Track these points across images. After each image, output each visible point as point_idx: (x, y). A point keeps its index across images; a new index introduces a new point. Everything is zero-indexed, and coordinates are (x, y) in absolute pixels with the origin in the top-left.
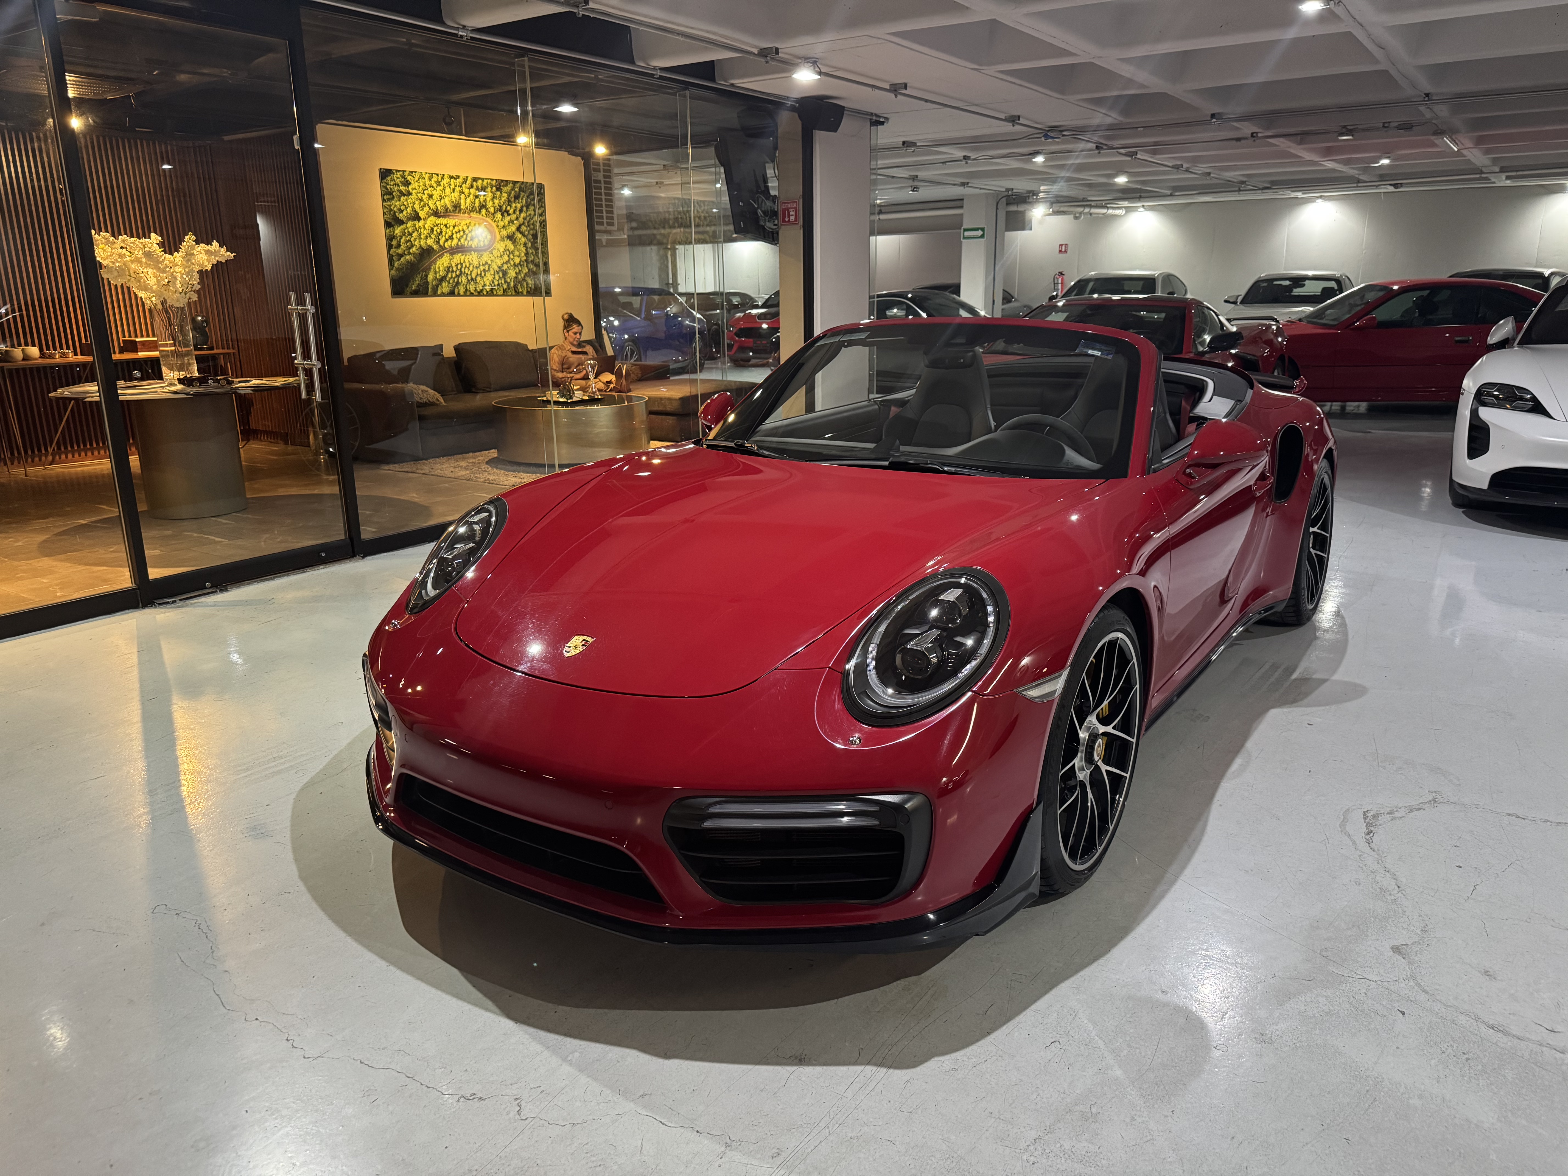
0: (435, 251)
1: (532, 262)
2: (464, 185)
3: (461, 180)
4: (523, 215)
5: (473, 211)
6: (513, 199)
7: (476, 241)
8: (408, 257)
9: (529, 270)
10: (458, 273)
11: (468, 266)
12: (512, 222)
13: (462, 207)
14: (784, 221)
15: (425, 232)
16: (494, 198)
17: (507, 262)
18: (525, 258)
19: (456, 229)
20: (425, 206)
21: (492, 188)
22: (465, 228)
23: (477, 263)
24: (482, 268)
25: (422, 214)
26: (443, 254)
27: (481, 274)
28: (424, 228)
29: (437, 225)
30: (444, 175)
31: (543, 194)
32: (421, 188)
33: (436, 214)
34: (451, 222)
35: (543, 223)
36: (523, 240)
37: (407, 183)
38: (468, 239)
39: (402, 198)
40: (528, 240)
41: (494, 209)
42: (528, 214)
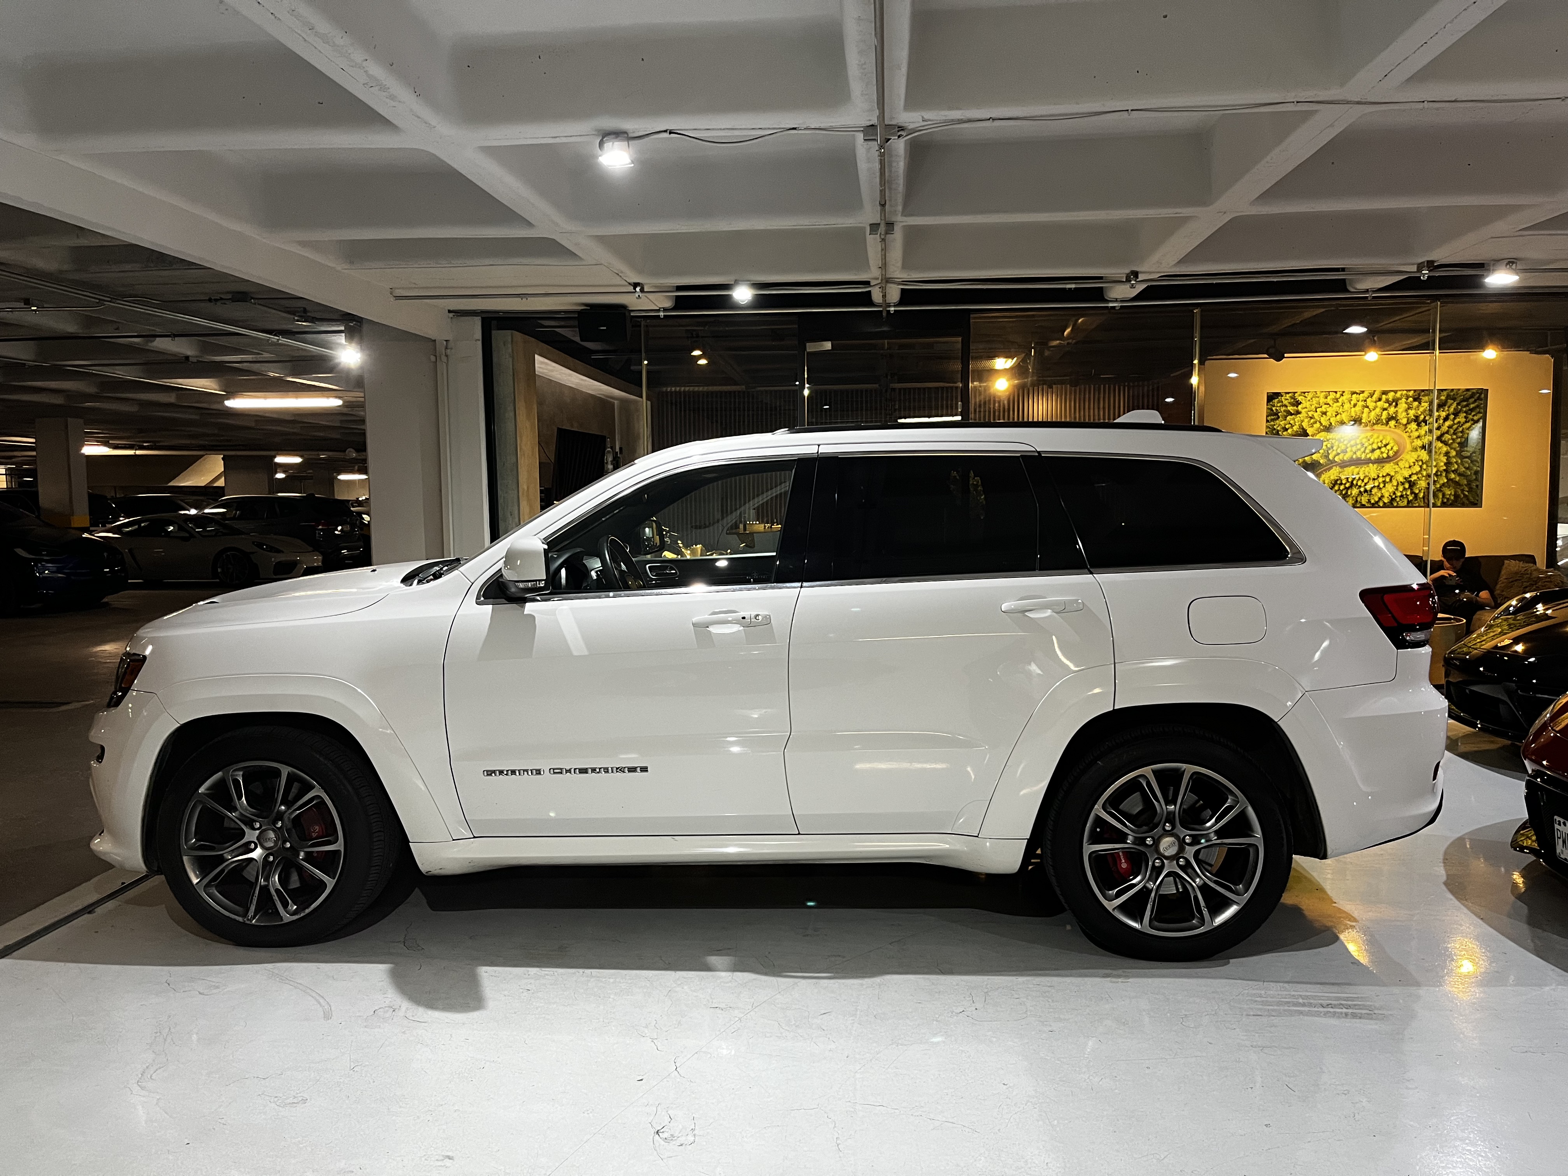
0: (1323, 465)
1: (1454, 471)
2: (1369, 400)
3: (1366, 394)
4: (1448, 423)
5: (1378, 424)
6: (1436, 408)
7: (1378, 452)
9: (1449, 480)
10: (1348, 485)
11: (1362, 478)
12: (1431, 431)
13: (1363, 421)
16: (1410, 408)
17: (1417, 474)
18: (1445, 468)
19: (1352, 443)
20: (1315, 422)
21: (1407, 399)
23: (1375, 475)
24: (1381, 480)
25: (1310, 431)
26: (1331, 468)
27: (1379, 486)
30: (1344, 392)
31: (1486, 399)
32: (1313, 407)
36: (1445, 449)
37: (1298, 403)
38: (1367, 451)
39: (1289, 418)
40: (1451, 448)
41: (1408, 421)
42: (1456, 421)
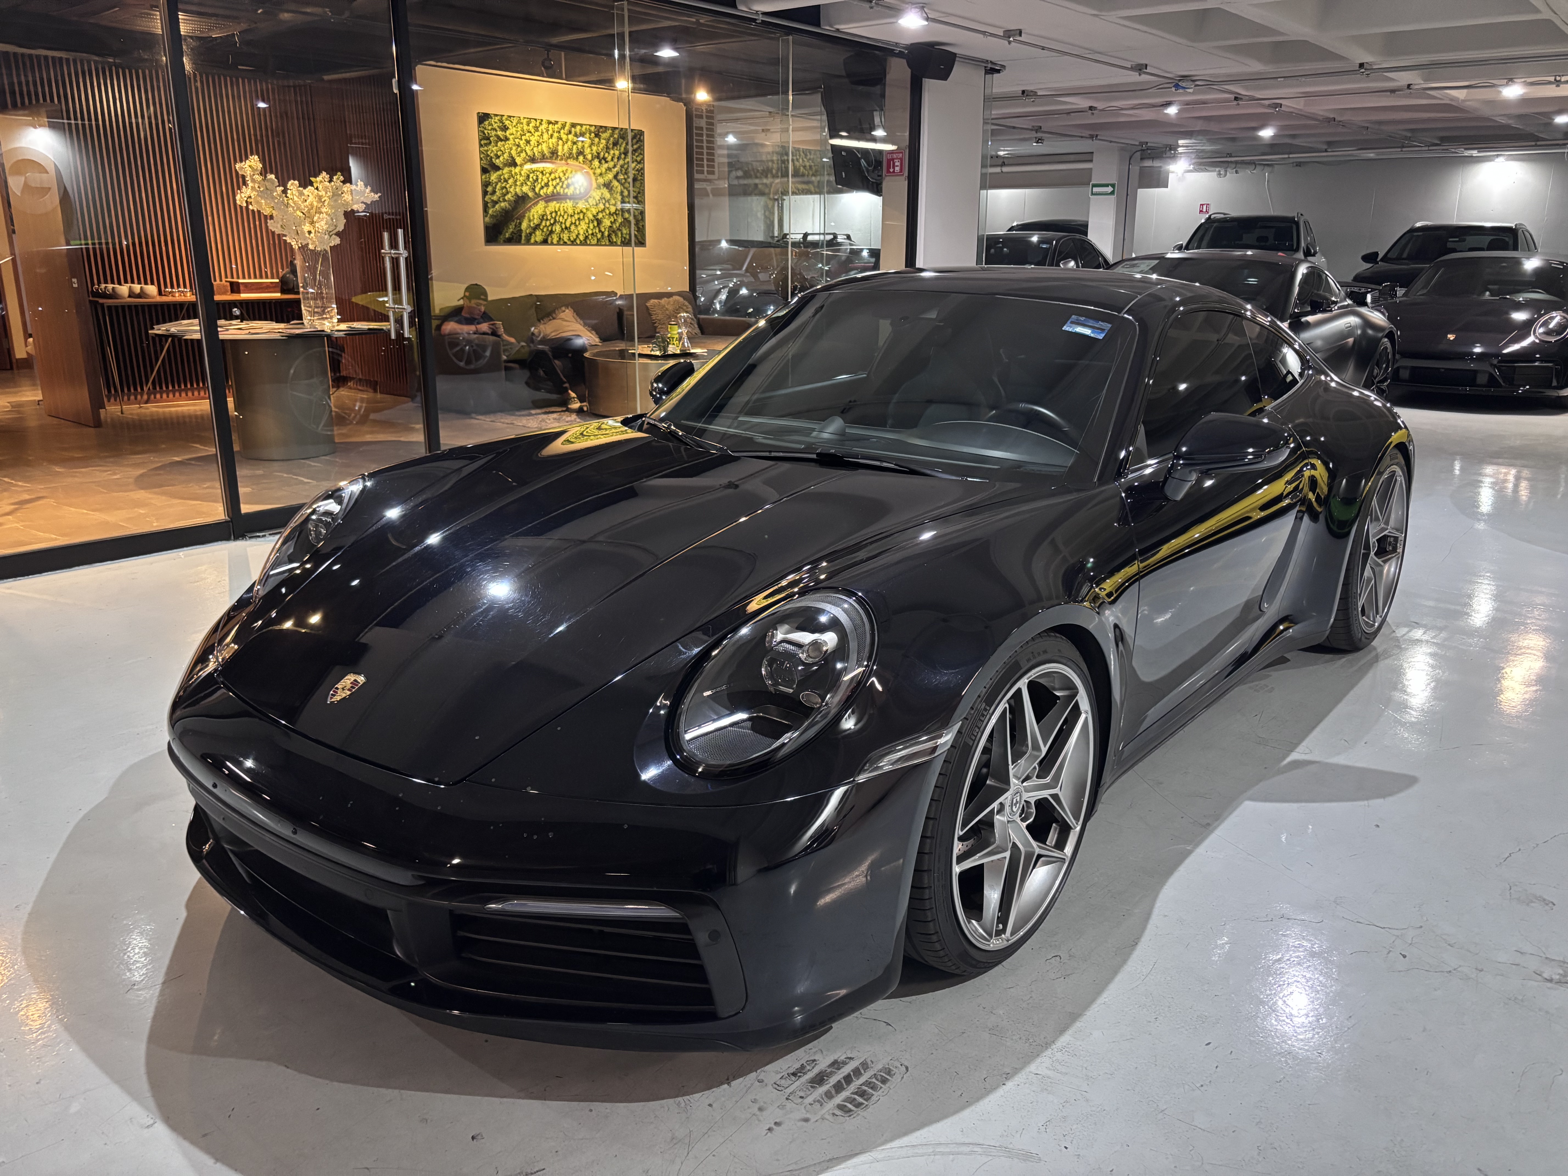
0: (531, 198)
1: (628, 211)
2: (562, 131)
3: (559, 125)
4: (621, 162)
5: (570, 158)
6: (611, 146)
7: (572, 188)
8: (503, 204)
9: (625, 220)
10: (552, 221)
11: (562, 214)
12: (609, 169)
13: (559, 154)
14: (888, 172)
15: (521, 178)
16: (592, 144)
17: (603, 211)
19: (553, 176)
20: (521, 151)
21: (590, 134)
22: (561, 175)
23: (572, 211)
24: (576, 216)
25: (518, 160)
26: (538, 202)
27: (575, 223)
28: (521, 174)
29: (533, 172)
30: (542, 120)
31: (643, 141)
32: (519, 133)
33: (533, 160)
34: (547, 168)
35: (641, 171)
36: (619, 188)
37: (505, 128)
38: (564, 186)
39: (499, 143)
40: (624, 188)
41: (592, 156)
42: (626, 161)
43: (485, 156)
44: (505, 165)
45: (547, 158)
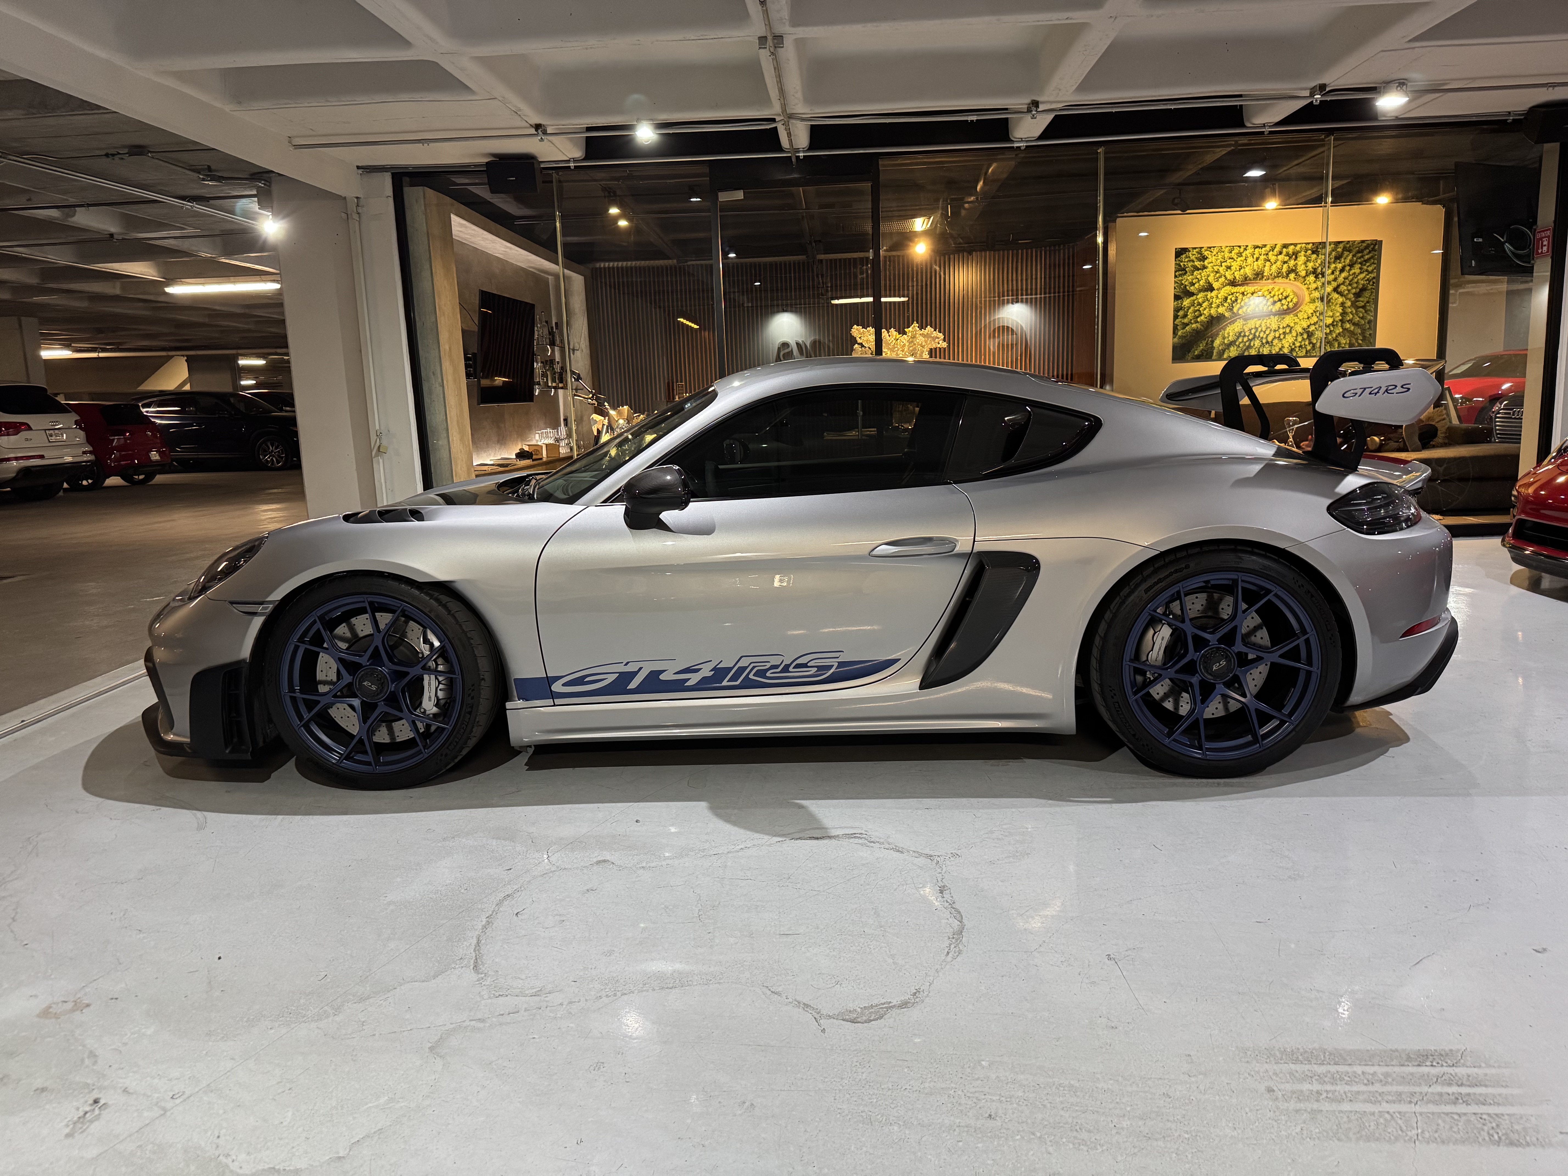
0: (1227, 318)
1: (1350, 321)
2: (1271, 253)
3: (1268, 248)
4: (1344, 275)
5: (1278, 277)
6: (1333, 260)
8: (1194, 326)
9: (1344, 329)
10: (1250, 337)
11: (1264, 330)
12: (1329, 283)
13: (1265, 274)
15: (1217, 301)
16: (1307, 261)
17: (1314, 324)
18: (1340, 318)
19: (1255, 295)
20: (1220, 277)
21: (1306, 252)
24: (1281, 331)
25: (1216, 285)
26: (1236, 320)
27: (1279, 337)
28: (1217, 297)
29: (1232, 294)
30: (1247, 246)
31: (1380, 250)
32: (1219, 261)
33: (1233, 283)
34: (1249, 289)
35: (1374, 280)
36: (1341, 300)
37: (1203, 259)
39: (1195, 273)
40: (1347, 299)
41: (1306, 273)
42: (1351, 272)
43: (1179, 284)
44: (1200, 291)
45: (1251, 280)
